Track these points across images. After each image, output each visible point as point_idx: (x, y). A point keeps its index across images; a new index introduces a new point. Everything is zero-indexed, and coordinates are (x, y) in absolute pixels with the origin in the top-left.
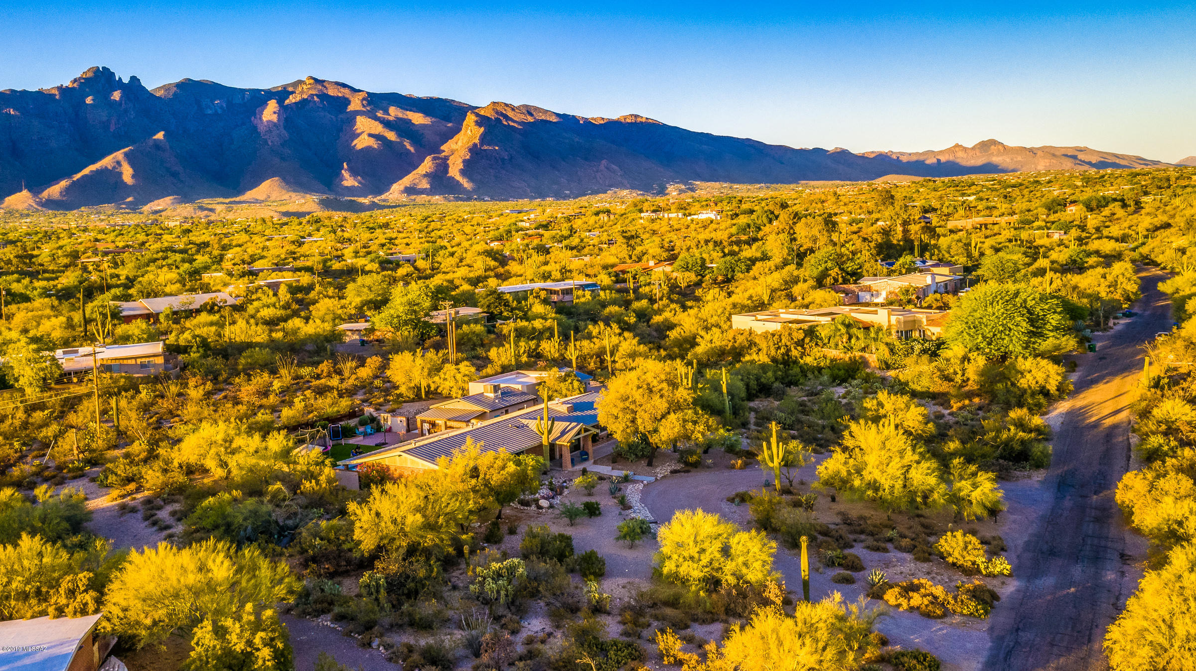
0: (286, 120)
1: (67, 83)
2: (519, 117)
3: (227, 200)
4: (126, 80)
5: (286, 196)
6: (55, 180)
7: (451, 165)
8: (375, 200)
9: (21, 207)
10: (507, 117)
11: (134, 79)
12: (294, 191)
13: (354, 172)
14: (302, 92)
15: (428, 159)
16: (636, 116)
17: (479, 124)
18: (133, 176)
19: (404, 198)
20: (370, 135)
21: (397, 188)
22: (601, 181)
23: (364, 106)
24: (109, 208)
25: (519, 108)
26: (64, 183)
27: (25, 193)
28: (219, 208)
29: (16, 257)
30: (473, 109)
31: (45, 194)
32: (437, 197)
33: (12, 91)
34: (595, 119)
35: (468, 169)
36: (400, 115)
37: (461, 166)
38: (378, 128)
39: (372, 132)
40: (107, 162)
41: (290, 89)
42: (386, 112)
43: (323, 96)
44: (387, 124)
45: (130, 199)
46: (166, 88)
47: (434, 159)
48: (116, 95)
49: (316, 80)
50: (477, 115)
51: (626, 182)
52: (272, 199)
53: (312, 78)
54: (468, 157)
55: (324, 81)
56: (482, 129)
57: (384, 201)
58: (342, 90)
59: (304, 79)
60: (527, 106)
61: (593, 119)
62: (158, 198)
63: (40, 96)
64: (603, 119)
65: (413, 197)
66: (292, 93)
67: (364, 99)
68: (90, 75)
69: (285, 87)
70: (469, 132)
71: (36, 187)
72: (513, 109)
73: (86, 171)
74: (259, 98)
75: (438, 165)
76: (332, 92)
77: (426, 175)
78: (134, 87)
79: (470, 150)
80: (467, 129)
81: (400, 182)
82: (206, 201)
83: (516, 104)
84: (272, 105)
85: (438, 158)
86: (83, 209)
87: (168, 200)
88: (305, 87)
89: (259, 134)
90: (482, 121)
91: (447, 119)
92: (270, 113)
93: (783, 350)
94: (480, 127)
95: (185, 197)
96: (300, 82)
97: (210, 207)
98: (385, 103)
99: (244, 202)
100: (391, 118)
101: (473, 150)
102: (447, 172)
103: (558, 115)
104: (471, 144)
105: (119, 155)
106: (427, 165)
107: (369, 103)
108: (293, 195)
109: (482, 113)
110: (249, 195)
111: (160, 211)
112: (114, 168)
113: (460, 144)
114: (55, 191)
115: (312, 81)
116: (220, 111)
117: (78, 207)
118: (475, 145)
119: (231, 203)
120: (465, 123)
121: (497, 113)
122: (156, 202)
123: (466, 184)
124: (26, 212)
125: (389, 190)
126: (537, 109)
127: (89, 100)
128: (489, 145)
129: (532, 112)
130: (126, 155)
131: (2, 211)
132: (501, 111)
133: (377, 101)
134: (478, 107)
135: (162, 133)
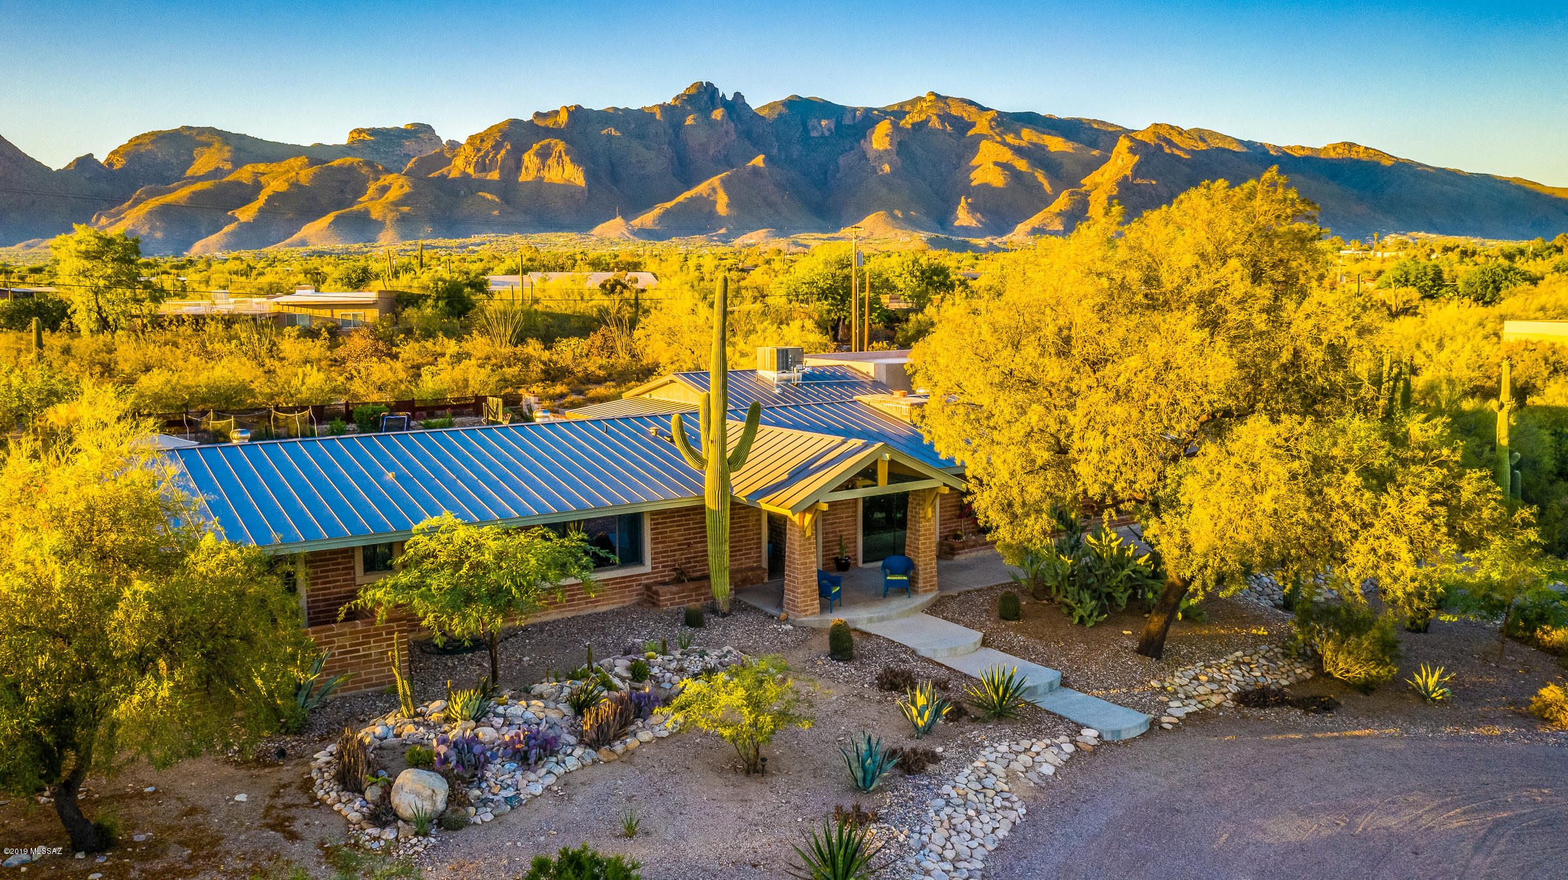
0: (900, 143)
1: (669, 101)
2: (1187, 144)
3: (825, 236)
4: (729, 97)
5: (893, 233)
6: (648, 206)
7: (1092, 203)
8: (995, 242)
9: (614, 235)
10: (1170, 143)
11: (738, 96)
12: (901, 228)
13: (973, 208)
14: (921, 112)
15: (1065, 194)
16: (1351, 145)
17: (1132, 151)
18: (728, 206)
19: (1030, 241)
20: (996, 164)
21: (1022, 228)
23: (992, 128)
24: (699, 239)
25: (1188, 132)
26: (657, 211)
27: (619, 220)
30: (1127, 133)
31: (637, 222)
33: (616, 109)
34: (1291, 148)
36: (1035, 140)
37: (1105, 203)
38: (1007, 156)
39: (999, 160)
40: (702, 188)
41: (908, 108)
42: (1018, 135)
43: (945, 117)
44: (1019, 151)
45: (723, 231)
46: (772, 106)
47: (1072, 194)
48: (718, 114)
49: (937, 96)
50: (1132, 139)
52: (875, 236)
53: (933, 93)
54: (1115, 192)
55: (947, 98)
56: (1137, 157)
57: (1005, 243)
58: (968, 108)
59: (924, 95)
60: (1199, 130)
61: (1288, 147)
62: (752, 230)
63: (643, 116)
64: (1303, 148)
65: (1040, 240)
66: (908, 113)
67: (993, 119)
68: (693, 91)
69: (902, 105)
70: (1119, 161)
71: (628, 215)
72: (1180, 132)
73: (680, 198)
74: (870, 118)
75: (1075, 202)
76: (955, 111)
77: (1059, 214)
78: (736, 107)
79: (1119, 184)
80: (1117, 157)
81: (1028, 221)
82: (803, 236)
83: (1186, 127)
84: (883, 128)
85: (1077, 193)
86: (674, 239)
87: (762, 232)
88: (924, 105)
89: (867, 160)
90: (1138, 146)
91: (1093, 145)
92: (881, 136)
94: (1135, 155)
95: (781, 230)
96: (920, 99)
97: (805, 242)
98: (1017, 125)
100: (1023, 144)
101: (1123, 183)
102: (1086, 210)
103: (1241, 142)
104: (1120, 176)
105: (715, 181)
106: (1062, 202)
107: (999, 125)
108: (899, 232)
109: (1139, 137)
111: (752, 245)
112: (709, 195)
113: (1107, 176)
114: (648, 219)
115: (933, 98)
116: (827, 133)
117: (669, 238)
118: (1126, 177)
119: (829, 239)
120: (1116, 149)
121: (1158, 137)
122: (749, 235)
124: (616, 240)
125: (1012, 230)
126: (1212, 134)
127: (689, 121)
128: (1143, 178)
129: (1206, 137)
130: (723, 181)
131: (594, 239)
132: (1164, 135)
133: (1009, 122)
134: (1133, 131)
135: (762, 157)
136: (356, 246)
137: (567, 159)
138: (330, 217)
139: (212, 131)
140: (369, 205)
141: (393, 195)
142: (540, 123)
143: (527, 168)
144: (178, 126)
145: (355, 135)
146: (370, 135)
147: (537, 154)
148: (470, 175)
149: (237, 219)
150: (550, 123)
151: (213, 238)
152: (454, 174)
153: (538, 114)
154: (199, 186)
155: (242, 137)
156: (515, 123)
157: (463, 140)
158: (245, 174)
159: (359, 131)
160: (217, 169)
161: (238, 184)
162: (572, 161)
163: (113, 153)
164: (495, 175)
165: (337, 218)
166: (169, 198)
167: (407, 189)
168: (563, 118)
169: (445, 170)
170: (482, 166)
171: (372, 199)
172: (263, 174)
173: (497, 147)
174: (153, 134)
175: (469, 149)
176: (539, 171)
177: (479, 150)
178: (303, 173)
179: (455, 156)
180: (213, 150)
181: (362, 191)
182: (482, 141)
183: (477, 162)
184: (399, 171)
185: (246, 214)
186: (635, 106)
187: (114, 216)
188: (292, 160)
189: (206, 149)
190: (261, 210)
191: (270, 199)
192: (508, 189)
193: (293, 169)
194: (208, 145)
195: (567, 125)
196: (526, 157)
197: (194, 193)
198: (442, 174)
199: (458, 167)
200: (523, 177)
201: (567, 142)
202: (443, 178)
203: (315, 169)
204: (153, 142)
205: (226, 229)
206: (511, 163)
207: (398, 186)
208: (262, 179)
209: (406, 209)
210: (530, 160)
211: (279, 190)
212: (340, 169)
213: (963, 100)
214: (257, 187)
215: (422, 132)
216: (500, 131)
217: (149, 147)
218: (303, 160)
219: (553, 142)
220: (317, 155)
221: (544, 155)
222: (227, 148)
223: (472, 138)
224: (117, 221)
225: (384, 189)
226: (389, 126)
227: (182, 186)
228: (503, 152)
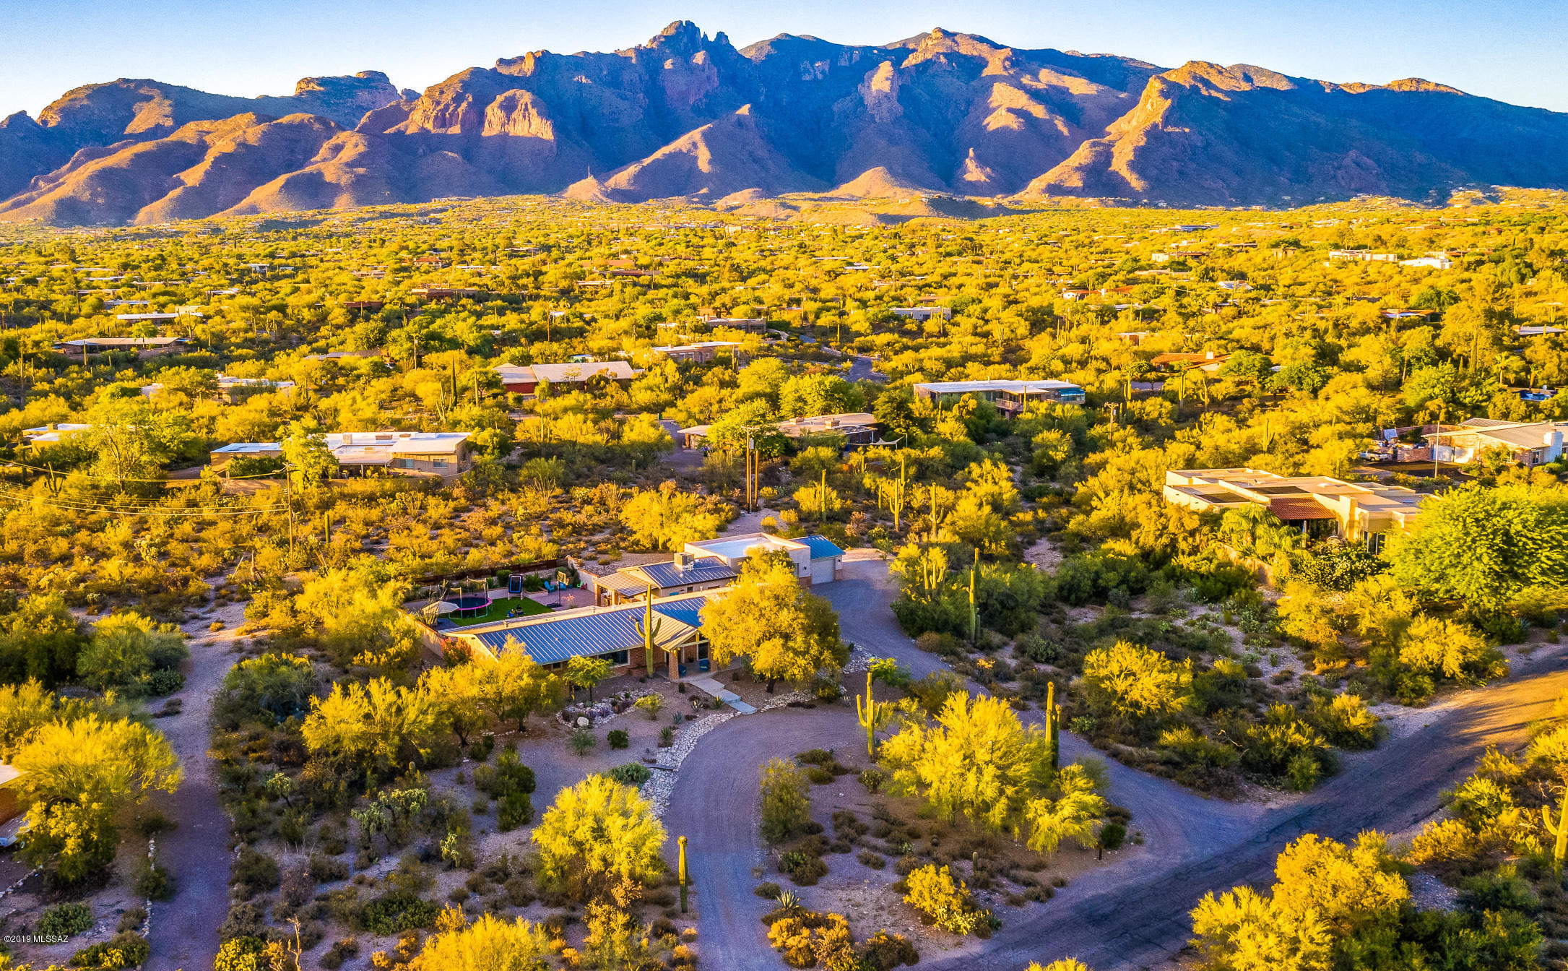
0: (902, 88)
1: (645, 42)
2: (1225, 84)
3: (817, 196)
4: (712, 38)
5: (890, 193)
6: (623, 164)
7: (1116, 155)
8: (1005, 202)
9: (586, 198)
10: (1207, 84)
11: (721, 36)
12: (901, 186)
13: (982, 161)
14: (926, 50)
15: (1086, 145)
16: (1419, 81)
17: (1164, 95)
18: (710, 162)
19: (1044, 200)
20: (1010, 110)
21: (1037, 184)
22: (1343, 183)
23: (1005, 69)
24: (678, 201)
25: (1229, 69)
26: (633, 169)
27: (590, 180)
28: (805, 206)
29: (509, 278)
30: (1158, 71)
31: (611, 183)
32: (1090, 200)
33: (586, 53)
34: (1350, 86)
35: (1141, 161)
36: (1055, 82)
37: (1131, 156)
38: (1022, 101)
39: (1013, 106)
40: (682, 143)
41: (911, 46)
42: (1035, 76)
43: (952, 56)
44: (1035, 95)
45: (704, 191)
46: (758, 46)
47: (1094, 145)
48: (699, 58)
49: (946, 34)
50: (1164, 81)
51: (1384, 185)
52: (872, 195)
53: (939, 30)
54: (1142, 143)
55: (955, 34)
56: (1169, 102)
57: (1017, 203)
58: (979, 46)
59: (930, 31)
60: (1244, 66)
61: (1346, 85)
62: (736, 190)
63: (615, 60)
64: (1363, 85)
65: (1056, 199)
66: (914, 50)
67: (1007, 59)
68: (672, 32)
69: (905, 43)
70: (1149, 106)
71: (601, 174)
72: (1220, 71)
73: (658, 155)
74: (869, 58)
75: (1099, 154)
76: (966, 49)
77: (1077, 169)
78: (720, 47)
79: (1147, 133)
80: (1146, 101)
81: (1043, 177)
82: (792, 196)
83: (1226, 64)
84: (886, 68)
85: (1099, 144)
86: (650, 201)
87: (747, 193)
88: (930, 42)
89: (865, 107)
90: (1171, 90)
91: (1121, 87)
92: (881, 80)
93: (1165, 540)
94: (1166, 98)
95: (768, 190)
96: (925, 36)
97: (794, 204)
98: (1034, 66)
99: (838, 199)
100: (1041, 86)
101: (1153, 134)
102: (1110, 165)
103: (1290, 79)
104: (1148, 125)
105: (696, 134)
106: (1083, 154)
107: (1013, 65)
108: (899, 190)
109: (1172, 78)
110: (844, 190)
111: (736, 208)
112: (689, 151)
113: (1134, 123)
114: (623, 178)
115: (940, 34)
116: (820, 76)
117: (646, 200)
118: (1155, 126)
119: (819, 199)
120: (1144, 93)
121: (1194, 78)
122: (733, 195)
123: (1136, 183)
124: (588, 204)
125: (1025, 187)
126: (1259, 70)
127: (668, 65)
128: (1176, 125)
129: (1252, 75)
130: (705, 136)
131: (564, 201)
132: (1201, 75)
133: (1024, 61)
134: (1167, 70)
135: (748, 106)
136: (310, 213)
137: (533, 112)
138: (282, 180)
139: (150, 83)
140: (322, 166)
141: (347, 154)
142: (504, 71)
143: (490, 122)
144: (114, 79)
145: (303, 85)
146: (319, 85)
147: (502, 107)
148: (429, 131)
149: (181, 183)
150: (514, 70)
151: (158, 204)
152: (412, 130)
153: (501, 61)
154: (141, 147)
155: (184, 90)
156: (477, 72)
157: (421, 90)
158: (188, 133)
159: (308, 81)
160: (158, 126)
161: (182, 144)
162: (539, 114)
163: (48, 109)
164: (456, 130)
165: (288, 183)
166: (109, 161)
167: (362, 148)
168: (529, 66)
169: (401, 126)
170: (442, 121)
171: (324, 160)
172: (208, 133)
173: (458, 99)
174: (87, 87)
175: (427, 103)
176: (503, 125)
177: (438, 103)
178: (250, 131)
179: (412, 109)
180: (152, 104)
181: (313, 151)
182: (442, 93)
183: (436, 117)
184: (353, 126)
185: (193, 176)
186: (608, 50)
187: (53, 180)
188: (238, 116)
189: (144, 104)
190: (206, 173)
191: (217, 161)
192: (471, 144)
193: (239, 127)
194: (148, 99)
195: (533, 74)
196: (489, 110)
197: (136, 155)
198: (399, 130)
199: (417, 122)
200: (487, 132)
201: (533, 93)
202: (400, 134)
203: (264, 127)
204: (88, 97)
205: (173, 194)
206: (473, 116)
207: (352, 144)
208: (207, 138)
209: (361, 170)
210: (493, 113)
211: (225, 151)
212: (291, 126)
213: (973, 37)
214: (202, 148)
215: (375, 81)
216: (462, 81)
217: (85, 102)
218: (250, 116)
219: (519, 92)
220: (264, 109)
221: (509, 107)
222: (168, 102)
223: (430, 89)
224: (56, 187)
225: (337, 149)
226: (340, 75)
227: (124, 146)
228: (464, 105)
